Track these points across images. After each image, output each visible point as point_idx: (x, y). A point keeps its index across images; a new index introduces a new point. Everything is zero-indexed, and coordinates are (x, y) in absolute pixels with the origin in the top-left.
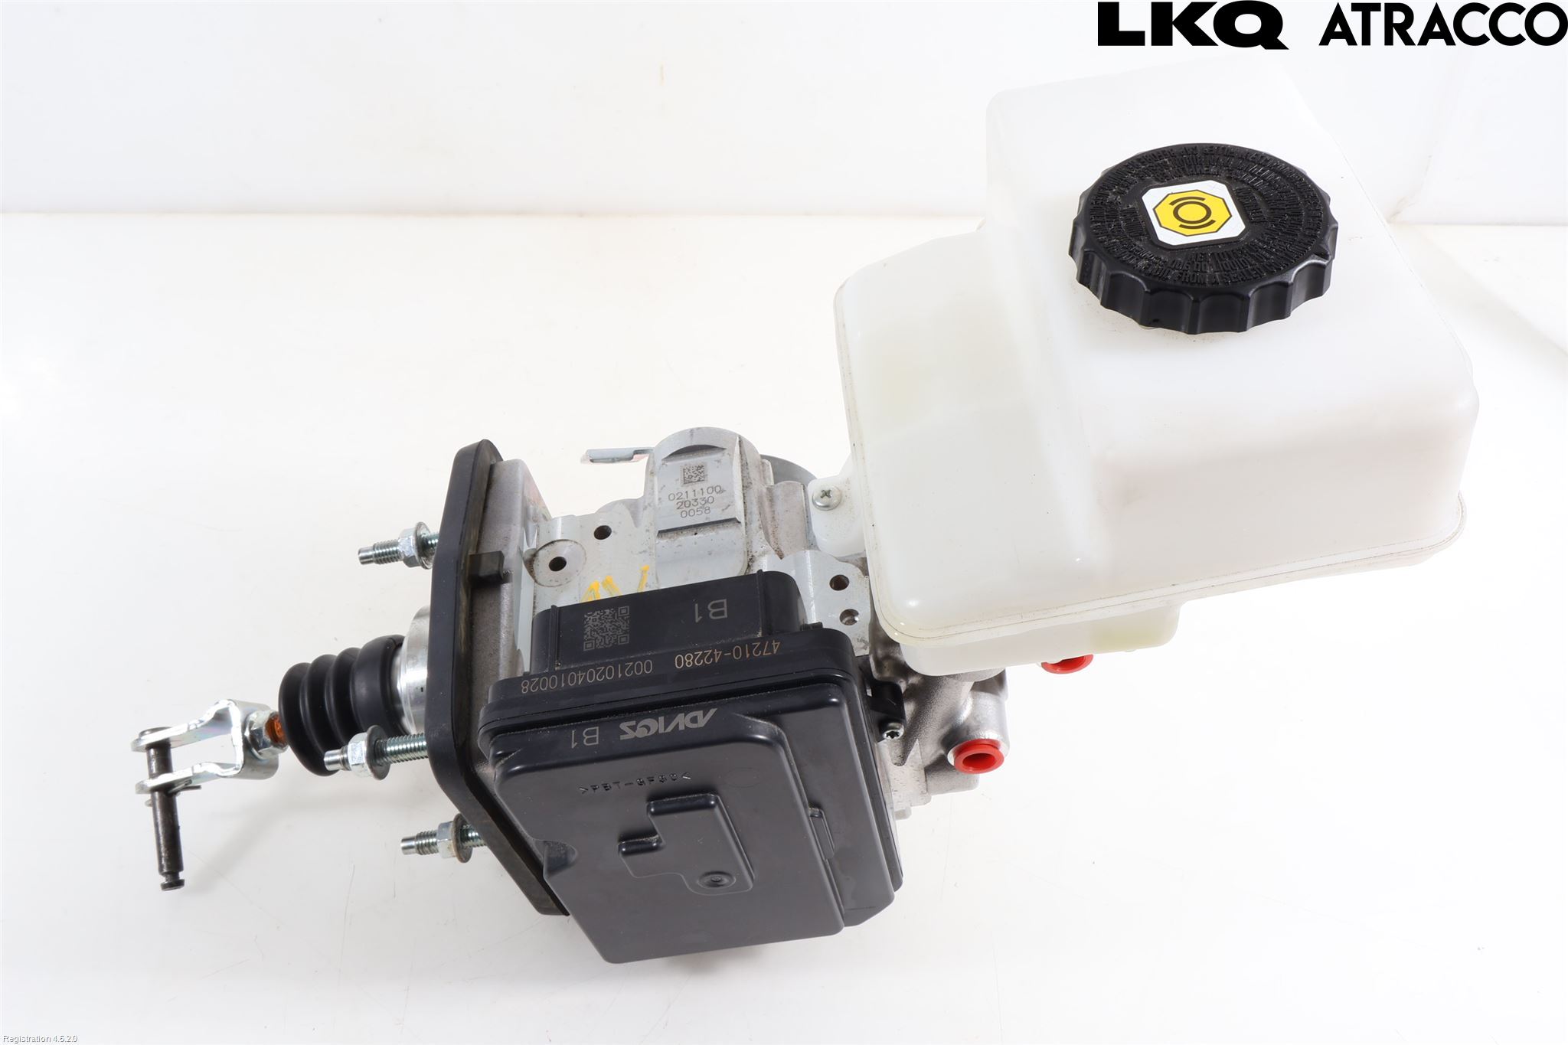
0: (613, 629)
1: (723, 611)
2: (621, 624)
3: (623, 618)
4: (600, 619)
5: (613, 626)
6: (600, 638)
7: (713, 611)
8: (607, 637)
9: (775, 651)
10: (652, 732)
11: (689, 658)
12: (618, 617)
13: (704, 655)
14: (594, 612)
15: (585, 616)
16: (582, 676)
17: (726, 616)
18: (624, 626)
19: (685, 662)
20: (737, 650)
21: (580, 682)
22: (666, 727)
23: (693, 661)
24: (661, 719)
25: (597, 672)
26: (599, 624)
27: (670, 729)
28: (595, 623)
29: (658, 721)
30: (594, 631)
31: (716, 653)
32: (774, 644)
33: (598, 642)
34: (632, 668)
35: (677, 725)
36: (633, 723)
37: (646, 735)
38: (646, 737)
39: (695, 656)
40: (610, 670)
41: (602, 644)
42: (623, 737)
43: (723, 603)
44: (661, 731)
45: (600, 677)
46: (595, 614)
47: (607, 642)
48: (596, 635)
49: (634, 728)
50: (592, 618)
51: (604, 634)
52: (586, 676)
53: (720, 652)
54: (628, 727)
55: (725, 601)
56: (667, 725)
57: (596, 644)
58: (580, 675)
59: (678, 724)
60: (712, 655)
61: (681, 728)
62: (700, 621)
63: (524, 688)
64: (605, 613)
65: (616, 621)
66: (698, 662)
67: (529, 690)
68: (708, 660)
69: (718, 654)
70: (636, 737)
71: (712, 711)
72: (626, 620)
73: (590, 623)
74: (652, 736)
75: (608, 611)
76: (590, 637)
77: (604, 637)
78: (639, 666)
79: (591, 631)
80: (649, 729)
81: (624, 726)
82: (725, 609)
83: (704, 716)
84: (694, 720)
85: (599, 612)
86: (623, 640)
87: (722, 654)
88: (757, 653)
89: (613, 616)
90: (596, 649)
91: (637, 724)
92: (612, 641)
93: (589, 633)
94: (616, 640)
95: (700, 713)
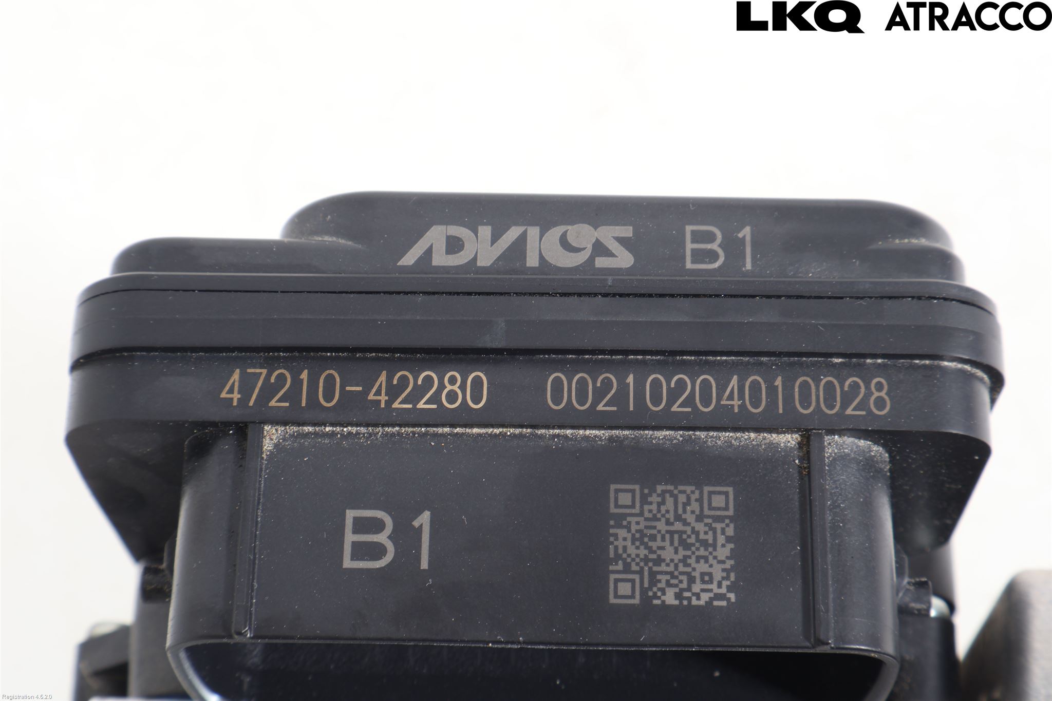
0: (653, 538)
1: (355, 531)
2: (632, 550)
3: (627, 569)
4: (692, 580)
5: (654, 545)
6: (691, 518)
7: (382, 538)
8: (671, 516)
9: (236, 376)
10: (555, 233)
11: (452, 397)
12: (641, 572)
13: (414, 398)
14: (709, 603)
15: (732, 596)
16: (731, 397)
17: (351, 514)
18: (621, 539)
19: (463, 387)
20: (329, 397)
21: (734, 381)
22: (522, 240)
23: (442, 386)
24: (532, 261)
25: (689, 401)
26: (692, 561)
27: (513, 233)
28: (702, 567)
29: (541, 257)
30: (705, 543)
31: (383, 398)
32: (236, 396)
33: (695, 506)
34: (600, 394)
35: (495, 239)
36: (601, 262)
37: (569, 227)
38: (572, 223)
39: (435, 399)
40: (656, 400)
41: (682, 498)
42: (627, 231)
43: (354, 557)
44: (533, 232)
45: (681, 384)
46: (705, 597)
47: (670, 501)
48: (700, 527)
49: (600, 249)
50: (714, 586)
51: (678, 526)
52: (719, 398)
53: (371, 397)
54: (612, 255)
55: (348, 563)
56: (520, 244)
57: (700, 500)
58: (736, 403)
59: (494, 241)
60: (394, 392)
61: (485, 231)
62: (419, 512)
63: (883, 394)
64: (678, 596)
65: (646, 560)
66: (428, 381)
67: (868, 387)
68: (404, 381)
69: (378, 393)
70: (596, 228)
71: (409, 259)
72: (618, 557)
73: (718, 574)
74: (555, 224)
75: (670, 598)
76: (718, 526)
77: (678, 518)
78: (582, 397)
79: (714, 546)
80: (564, 242)
81: (624, 259)
82: (350, 538)
83: (429, 252)
84: (454, 245)
85: (694, 602)
86: (625, 499)
87: (366, 392)
88: (281, 378)
89: (653, 581)
90: (699, 486)
91: (591, 260)
92: (655, 498)
93: (721, 539)
94: (644, 500)
95: (440, 259)
